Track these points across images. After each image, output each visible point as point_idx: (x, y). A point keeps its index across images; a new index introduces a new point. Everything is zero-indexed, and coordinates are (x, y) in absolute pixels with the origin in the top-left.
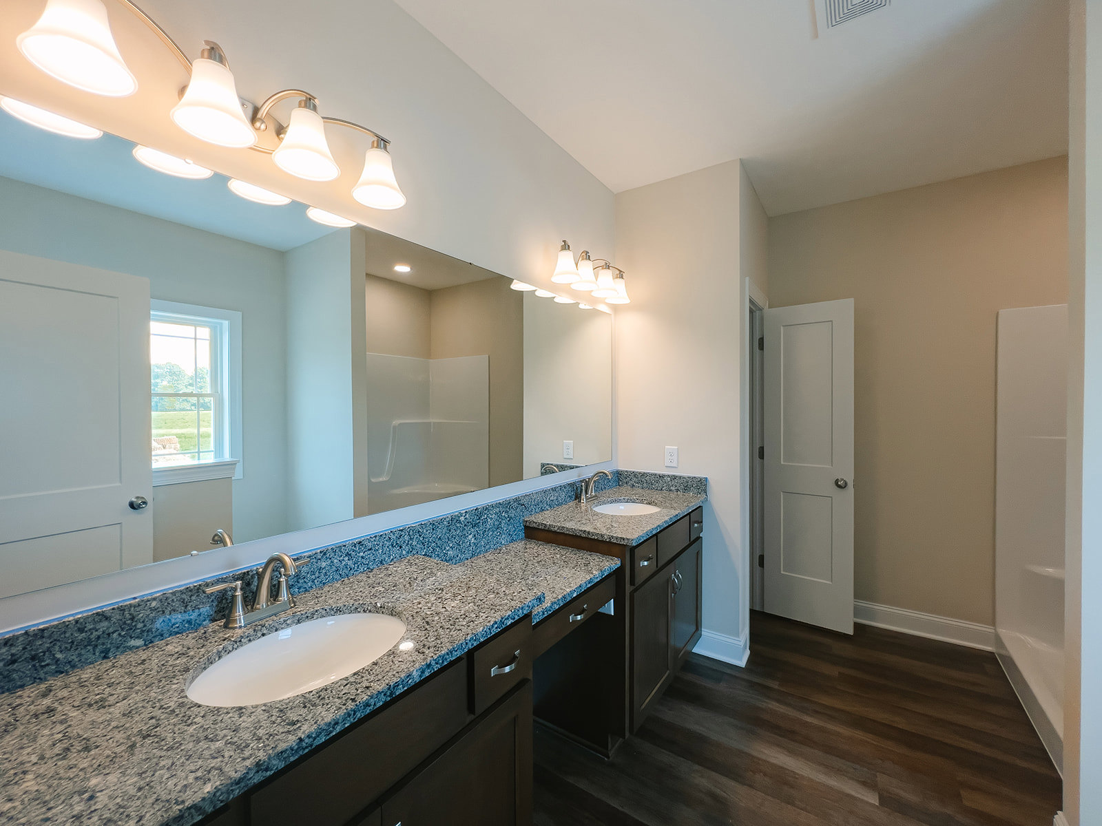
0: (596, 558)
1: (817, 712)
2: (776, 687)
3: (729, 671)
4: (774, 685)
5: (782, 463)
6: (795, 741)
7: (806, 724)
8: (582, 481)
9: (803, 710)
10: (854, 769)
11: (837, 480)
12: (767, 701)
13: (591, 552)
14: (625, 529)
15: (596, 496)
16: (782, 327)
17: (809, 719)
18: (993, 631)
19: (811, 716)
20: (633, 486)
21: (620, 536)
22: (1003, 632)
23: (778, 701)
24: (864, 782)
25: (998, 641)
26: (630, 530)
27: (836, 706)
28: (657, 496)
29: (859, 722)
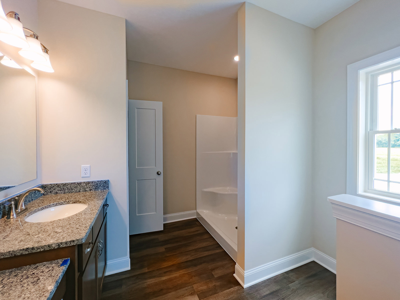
0: (44, 268)
1: (165, 272)
2: (147, 271)
3: (124, 276)
4: (146, 270)
5: (136, 168)
6: (164, 294)
7: (164, 282)
8: (10, 201)
9: (160, 276)
10: (186, 290)
11: (158, 172)
12: (145, 281)
13: (35, 264)
14: (70, 231)
15: (26, 209)
16: (136, 109)
17: (164, 278)
18: (196, 211)
19: (164, 276)
20: (57, 193)
21: (69, 240)
22: (199, 211)
23: (150, 278)
24: (192, 293)
25: (198, 214)
26: (75, 231)
27: (170, 265)
28: (80, 197)
29: (179, 267)
